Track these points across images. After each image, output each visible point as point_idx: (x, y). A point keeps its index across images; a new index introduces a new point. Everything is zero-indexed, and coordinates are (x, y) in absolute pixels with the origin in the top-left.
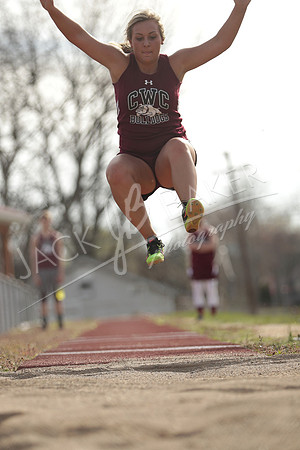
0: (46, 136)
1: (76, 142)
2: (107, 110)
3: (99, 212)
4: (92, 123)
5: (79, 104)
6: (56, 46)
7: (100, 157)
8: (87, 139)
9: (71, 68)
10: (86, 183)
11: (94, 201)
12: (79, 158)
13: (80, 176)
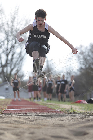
1: (7, 51)
2: (15, 43)
3: (12, 70)
4: (11, 46)
5: (8, 41)
6: (3, 25)
7: (13, 55)
8: (10, 50)
9: (6, 31)
10: (8, 62)
11: (11, 67)
12: (7, 55)
13: (7, 60)
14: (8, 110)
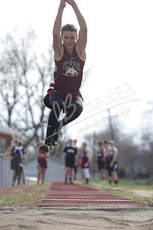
0: (29, 97)
9: (41, 68)
10: (45, 119)
12: (43, 109)
14: (47, 201)
